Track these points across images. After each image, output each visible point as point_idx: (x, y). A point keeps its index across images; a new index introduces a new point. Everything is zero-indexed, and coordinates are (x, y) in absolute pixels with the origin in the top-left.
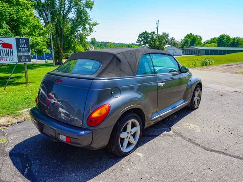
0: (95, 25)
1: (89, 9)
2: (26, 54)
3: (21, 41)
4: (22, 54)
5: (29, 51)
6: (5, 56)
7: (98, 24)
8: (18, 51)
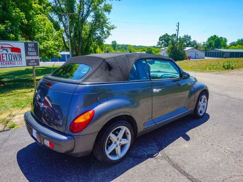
0: (113, 29)
1: (108, 12)
2: (34, 58)
3: (29, 45)
4: (30, 58)
5: (37, 55)
6: (13, 60)
7: (116, 27)
8: (27, 55)
